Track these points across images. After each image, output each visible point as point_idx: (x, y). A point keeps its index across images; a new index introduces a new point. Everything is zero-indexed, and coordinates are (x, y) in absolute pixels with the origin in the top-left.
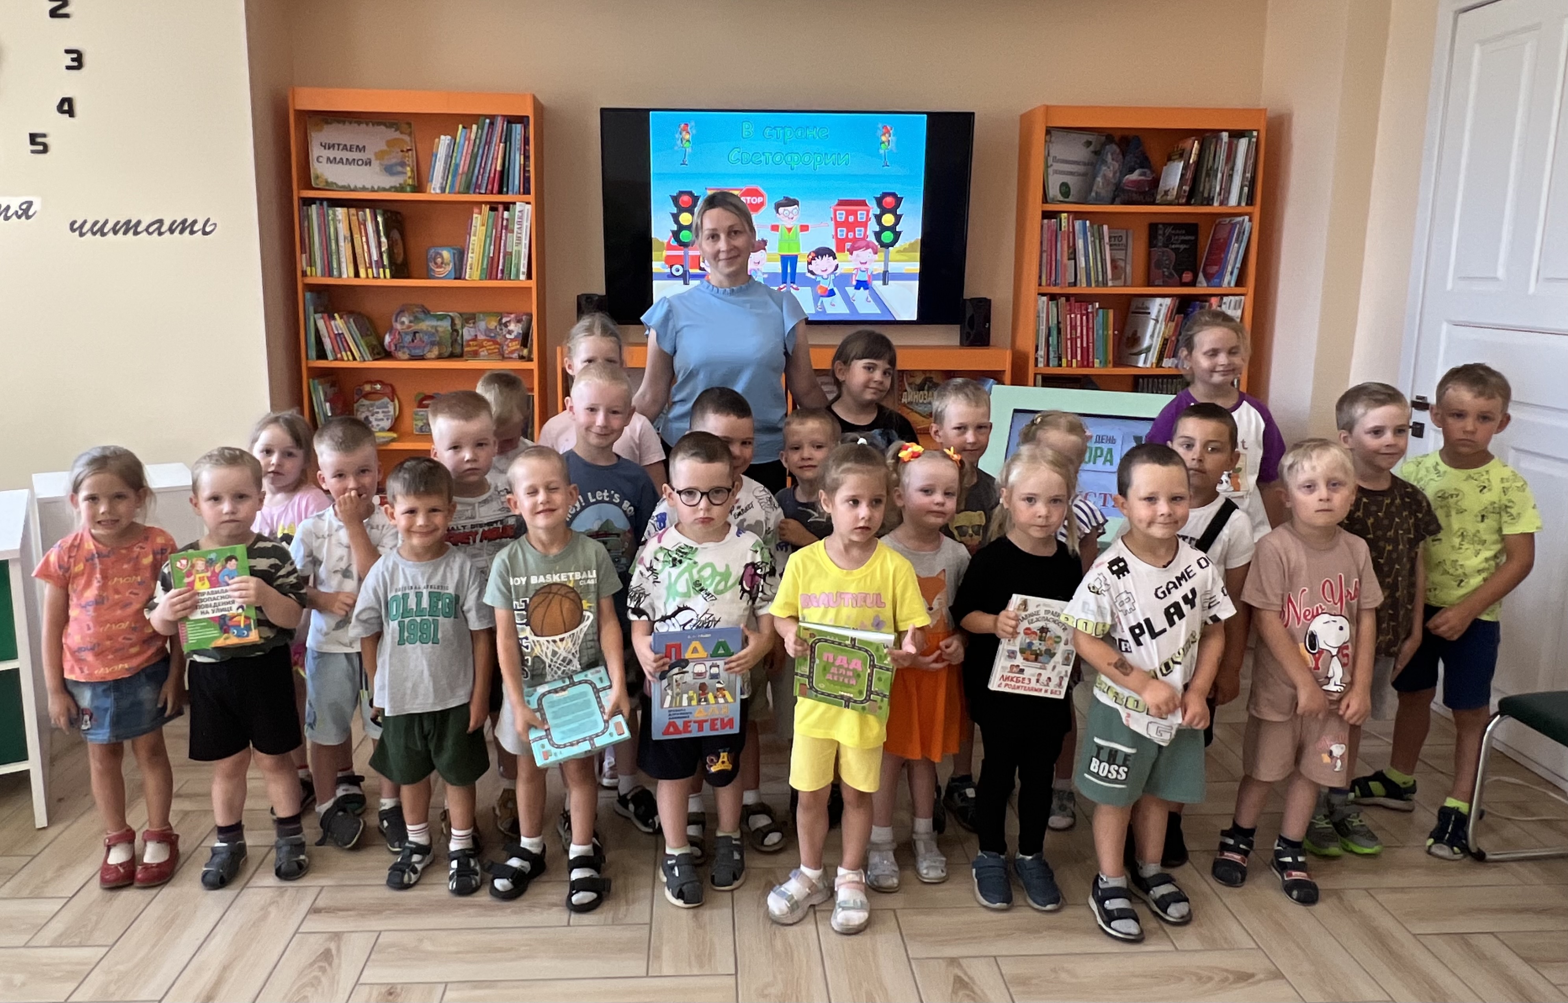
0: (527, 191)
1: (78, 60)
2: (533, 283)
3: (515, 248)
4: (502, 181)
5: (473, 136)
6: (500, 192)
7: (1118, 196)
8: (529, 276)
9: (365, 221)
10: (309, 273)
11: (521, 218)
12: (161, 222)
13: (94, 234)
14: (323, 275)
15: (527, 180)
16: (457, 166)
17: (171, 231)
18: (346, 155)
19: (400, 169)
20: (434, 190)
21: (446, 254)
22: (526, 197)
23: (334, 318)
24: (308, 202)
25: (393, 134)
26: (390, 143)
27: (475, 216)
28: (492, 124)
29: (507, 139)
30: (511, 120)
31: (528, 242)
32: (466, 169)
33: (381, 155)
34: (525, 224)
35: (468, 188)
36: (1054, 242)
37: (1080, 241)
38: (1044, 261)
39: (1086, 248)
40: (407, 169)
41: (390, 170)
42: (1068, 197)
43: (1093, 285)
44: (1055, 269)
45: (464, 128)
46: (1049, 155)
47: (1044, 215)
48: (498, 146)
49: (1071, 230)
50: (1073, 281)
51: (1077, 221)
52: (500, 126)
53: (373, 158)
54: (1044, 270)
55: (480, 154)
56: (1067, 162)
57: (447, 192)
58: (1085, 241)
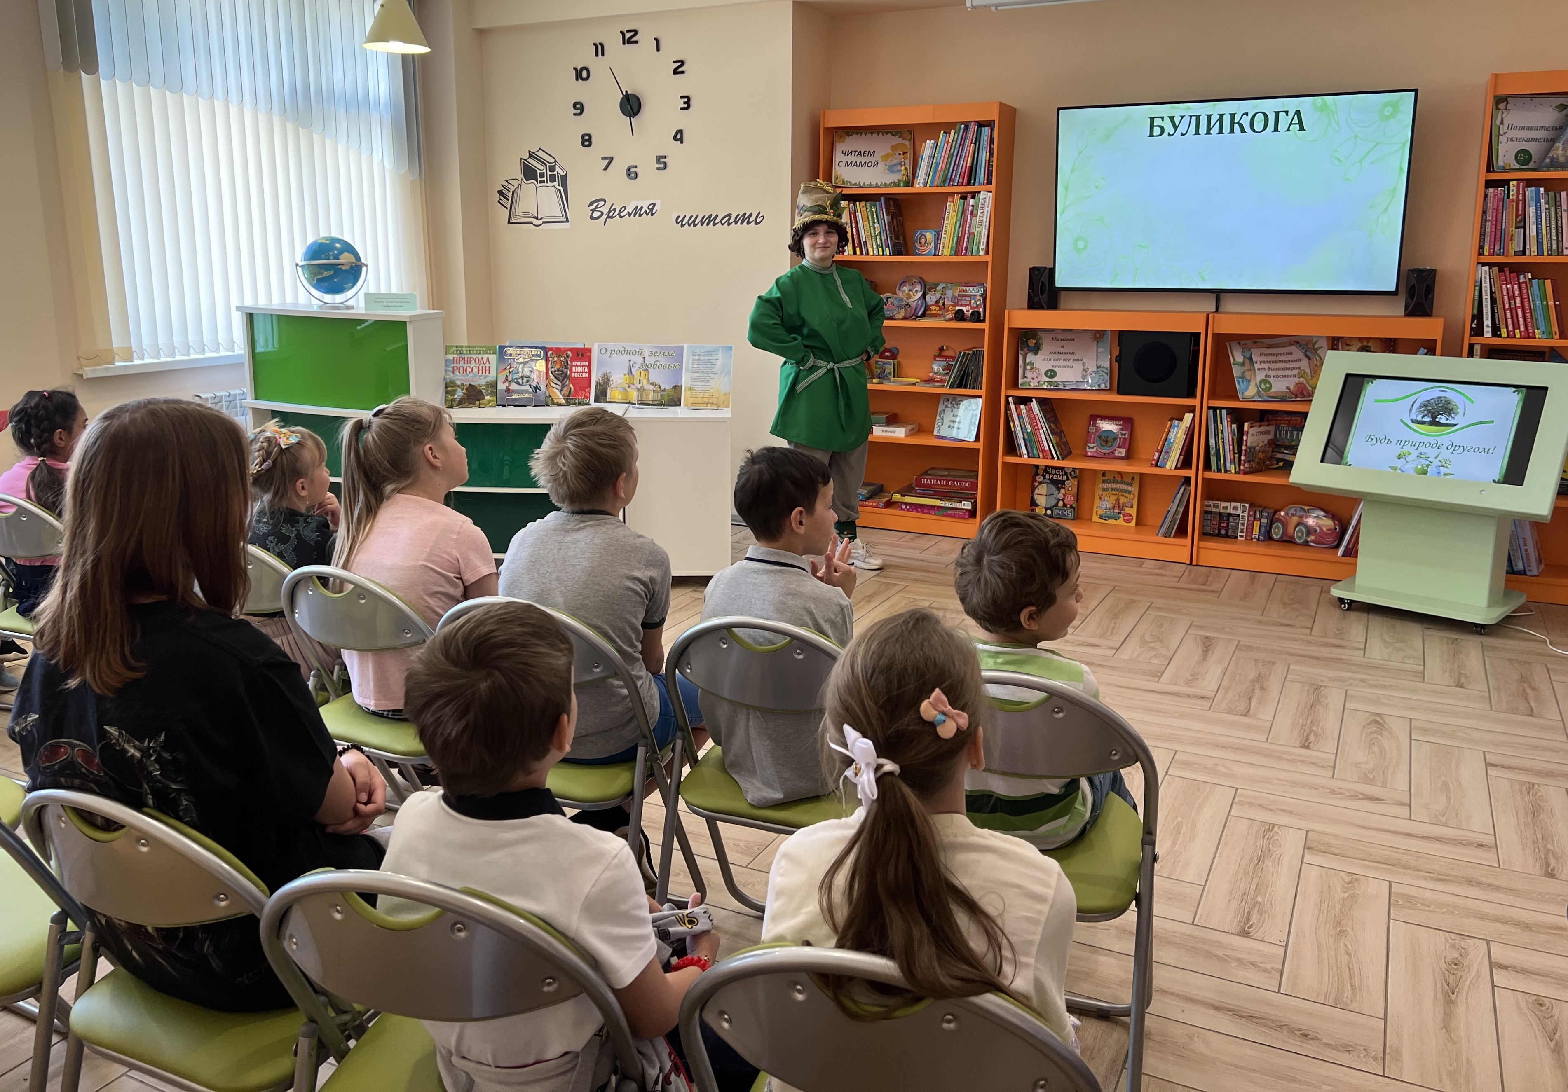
0: (989, 182)
1: (687, 102)
2: (989, 258)
3: (977, 229)
4: (971, 175)
5: (951, 141)
6: (969, 184)
8: (987, 253)
11: (984, 204)
12: (730, 215)
13: (689, 225)
15: (990, 173)
16: (937, 164)
17: (736, 222)
18: (859, 159)
19: (899, 167)
20: (919, 185)
21: (928, 235)
22: (989, 187)
25: (896, 140)
26: (894, 148)
27: (948, 203)
28: (967, 128)
29: (978, 139)
30: (981, 125)
31: (987, 224)
32: (944, 167)
33: (886, 158)
34: (986, 209)
35: (944, 182)
36: (1500, 211)
37: (1531, 208)
38: (1488, 230)
39: (1538, 216)
40: (903, 168)
41: (891, 169)
42: (1527, 164)
43: (1545, 254)
44: (1500, 238)
45: (944, 133)
46: (1502, 123)
47: (1489, 184)
48: (969, 147)
49: (1521, 198)
50: (1521, 249)
51: (1529, 189)
52: (972, 129)
53: (880, 160)
54: (1487, 239)
55: (955, 154)
56: (1529, 128)
57: (928, 185)
58: (1538, 209)
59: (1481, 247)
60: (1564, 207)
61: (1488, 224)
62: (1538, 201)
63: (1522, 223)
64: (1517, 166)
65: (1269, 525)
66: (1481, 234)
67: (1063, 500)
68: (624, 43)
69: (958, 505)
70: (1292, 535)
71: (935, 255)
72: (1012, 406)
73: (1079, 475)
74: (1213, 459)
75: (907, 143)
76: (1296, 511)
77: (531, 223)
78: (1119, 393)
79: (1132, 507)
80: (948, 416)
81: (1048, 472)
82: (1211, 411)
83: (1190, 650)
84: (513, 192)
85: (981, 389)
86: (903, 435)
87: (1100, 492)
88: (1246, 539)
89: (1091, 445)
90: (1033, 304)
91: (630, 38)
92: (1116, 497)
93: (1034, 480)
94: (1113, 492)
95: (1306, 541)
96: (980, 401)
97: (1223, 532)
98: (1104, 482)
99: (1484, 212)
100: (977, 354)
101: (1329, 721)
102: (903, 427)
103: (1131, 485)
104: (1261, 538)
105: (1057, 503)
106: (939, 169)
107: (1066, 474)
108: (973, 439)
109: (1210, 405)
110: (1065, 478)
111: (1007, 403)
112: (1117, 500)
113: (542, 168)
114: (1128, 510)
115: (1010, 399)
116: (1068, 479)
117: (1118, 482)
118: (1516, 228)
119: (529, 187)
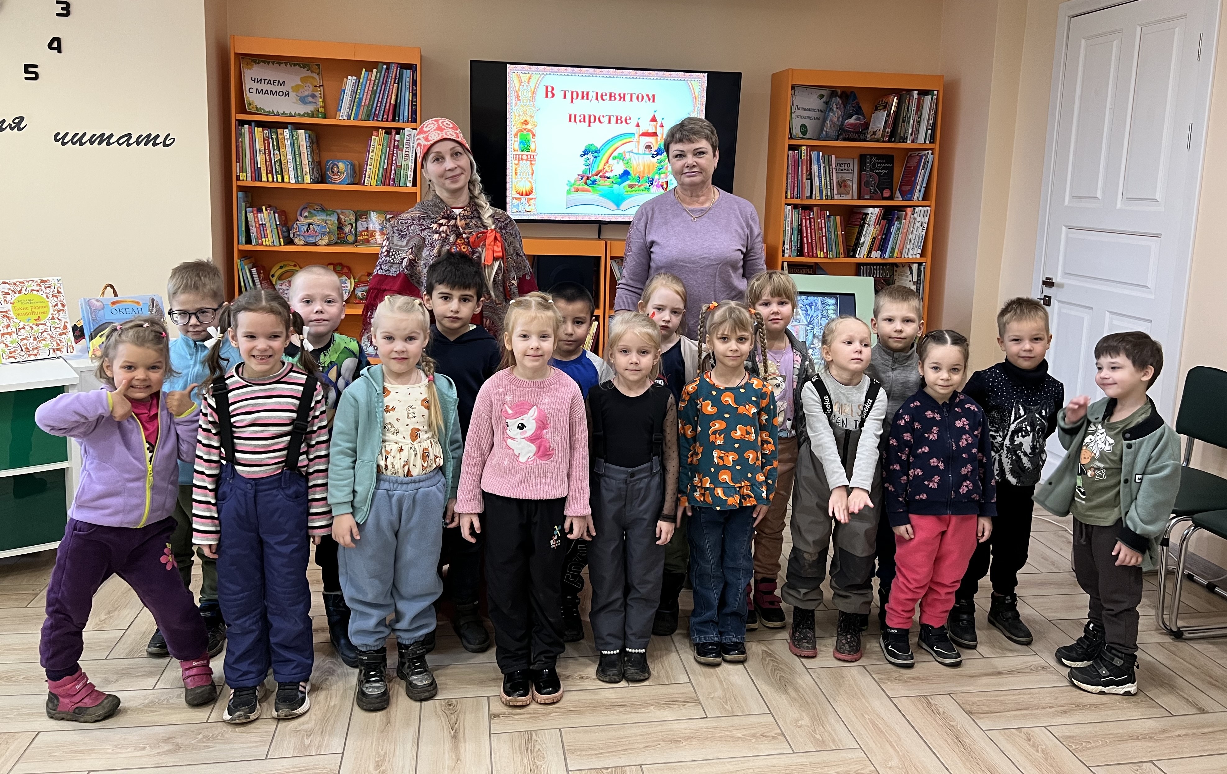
0: (413, 120)
1: (66, 9)
3: (403, 163)
4: (395, 112)
5: (373, 79)
6: (394, 120)
7: (841, 134)
8: (414, 185)
10: (241, 178)
11: (408, 140)
12: (130, 136)
13: (74, 143)
14: (252, 180)
15: (414, 112)
16: (361, 100)
17: (137, 143)
18: (269, 88)
19: (310, 99)
20: (341, 118)
21: (342, 165)
23: (261, 212)
24: (242, 123)
25: (305, 73)
26: (305, 80)
27: (373, 137)
29: (400, 80)
30: (404, 66)
32: (367, 102)
33: (296, 88)
35: (369, 116)
36: (797, 167)
37: (815, 166)
38: (789, 181)
39: (819, 172)
40: (318, 100)
41: (304, 100)
42: (808, 135)
43: (824, 198)
44: (798, 186)
45: (367, 71)
46: (793, 104)
47: (790, 148)
48: (392, 87)
49: (809, 158)
50: (810, 194)
52: (394, 69)
53: (290, 91)
54: (790, 186)
55: (378, 91)
56: (806, 109)
57: (352, 118)
58: (819, 167)
59: (786, 193)
60: (834, 166)
61: (790, 176)
62: (819, 162)
63: (810, 177)
64: (801, 136)
71: (356, 184)
106: (363, 104)
118: (807, 179)
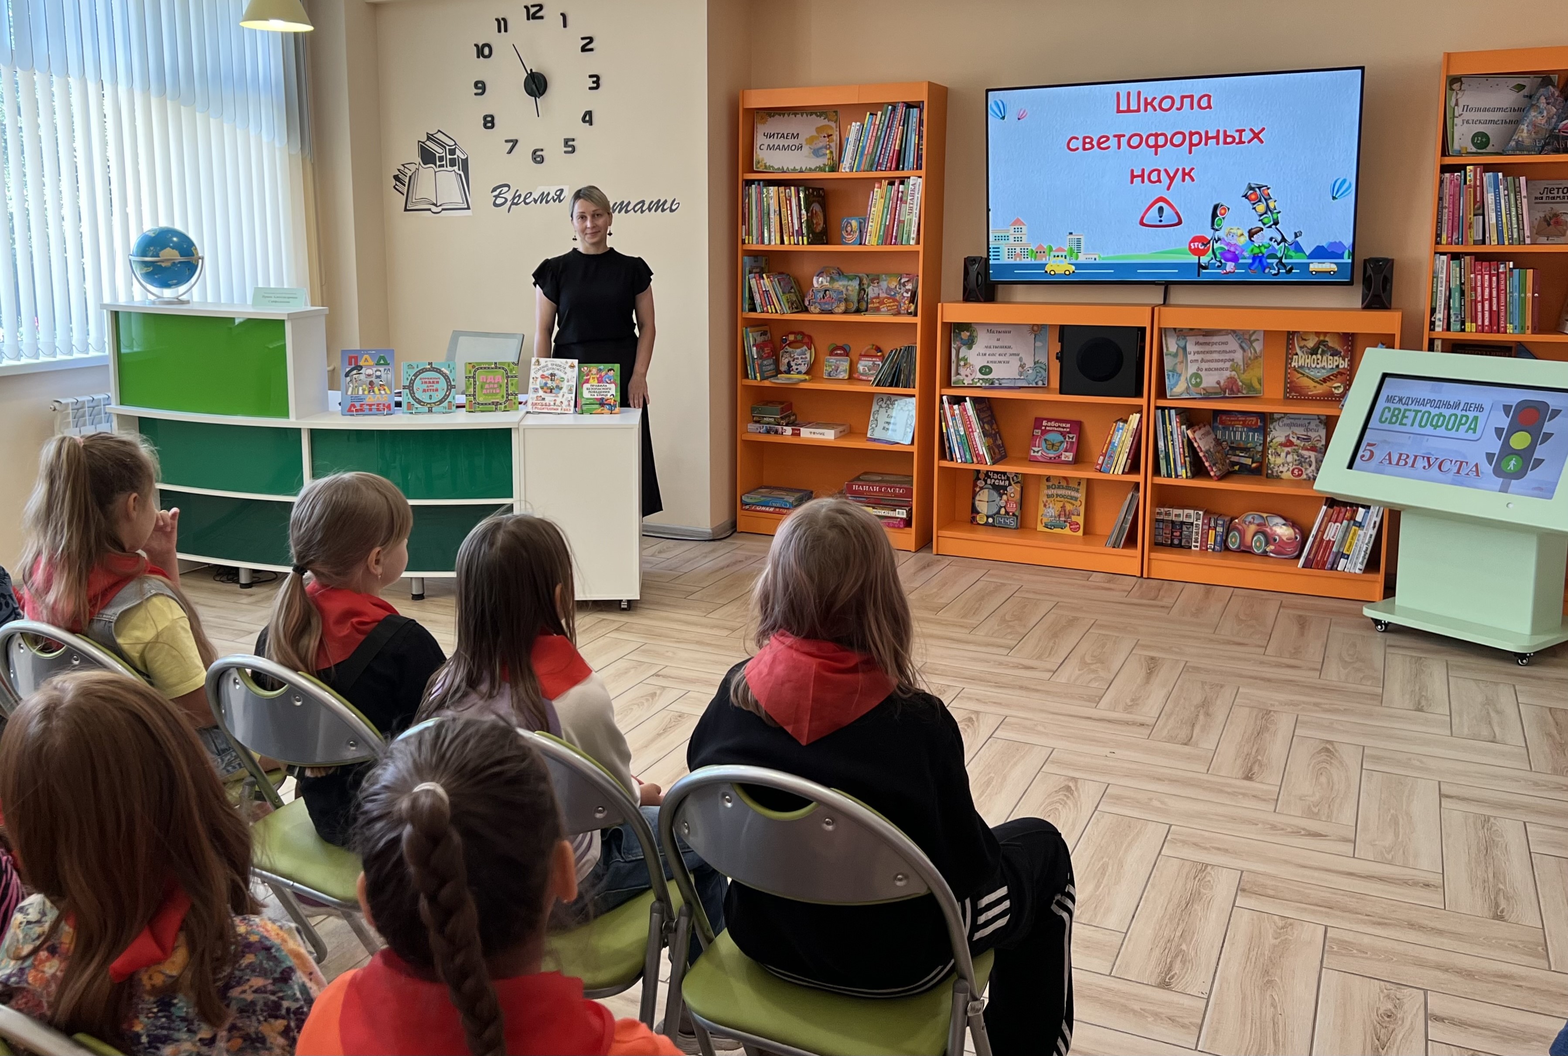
0: (919, 167)
1: (597, 82)
2: (920, 248)
3: (907, 217)
4: (900, 159)
5: (877, 123)
6: (897, 168)
7: (1546, 144)
8: (918, 243)
9: (791, 197)
10: (747, 242)
11: (913, 190)
12: (643, 202)
14: (757, 243)
15: (919, 157)
16: (864, 148)
17: (650, 209)
18: (782, 142)
19: (824, 151)
20: (845, 170)
21: (854, 223)
22: (919, 172)
23: (763, 278)
24: (750, 183)
25: (822, 122)
26: (819, 130)
27: (876, 190)
28: (894, 109)
29: (906, 121)
30: (909, 106)
31: (918, 212)
32: (870, 150)
33: (810, 140)
34: (916, 195)
35: (872, 166)
36: (1457, 197)
37: (1489, 195)
38: (1445, 218)
39: (1497, 203)
40: (828, 152)
41: (816, 153)
42: (1485, 147)
43: (1506, 243)
44: (1458, 226)
45: (871, 114)
46: (1457, 104)
47: (1445, 169)
48: (897, 130)
49: (1478, 183)
50: (1481, 238)
51: (1487, 174)
52: (900, 110)
53: (804, 144)
54: (1445, 227)
55: (883, 135)
56: (1485, 110)
57: (855, 170)
58: (1497, 195)
59: (1439, 235)
60: (1524, 193)
61: (1445, 211)
62: (1496, 187)
63: (1480, 210)
64: (1474, 150)
65: (1225, 534)
66: (1438, 222)
67: (1005, 507)
68: (528, 19)
69: (891, 514)
70: (1249, 544)
71: (861, 244)
72: (946, 405)
73: (1024, 481)
74: (1163, 463)
75: (833, 124)
76: (1253, 518)
77: (429, 210)
78: (1061, 392)
79: (1079, 515)
80: (882, 417)
81: (989, 477)
82: (1160, 411)
83: (1134, 671)
84: (410, 177)
85: (914, 387)
86: (833, 438)
87: (1045, 499)
88: (1201, 549)
89: (1036, 449)
90: (969, 296)
91: (534, 14)
92: (1061, 504)
93: (975, 485)
94: (1059, 499)
95: (1265, 552)
96: (913, 400)
97: (1176, 542)
98: (1048, 487)
99: (1440, 199)
100: (910, 350)
101: (1276, 748)
102: (833, 428)
103: (1077, 491)
104: (1217, 548)
105: (999, 511)
106: (866, 152)
107: (1008, 479)
108: (909, 441)
109: (1158, 405)
110: (1007, 483)
111: (942, 402)
112: (1063, 507)
113: (440, 151)
114: (1074, 518)
115: (945, 398)
116: (1010, 484)
117: (1063, 488)
118: (1475, 215)
119: (427, 171)
